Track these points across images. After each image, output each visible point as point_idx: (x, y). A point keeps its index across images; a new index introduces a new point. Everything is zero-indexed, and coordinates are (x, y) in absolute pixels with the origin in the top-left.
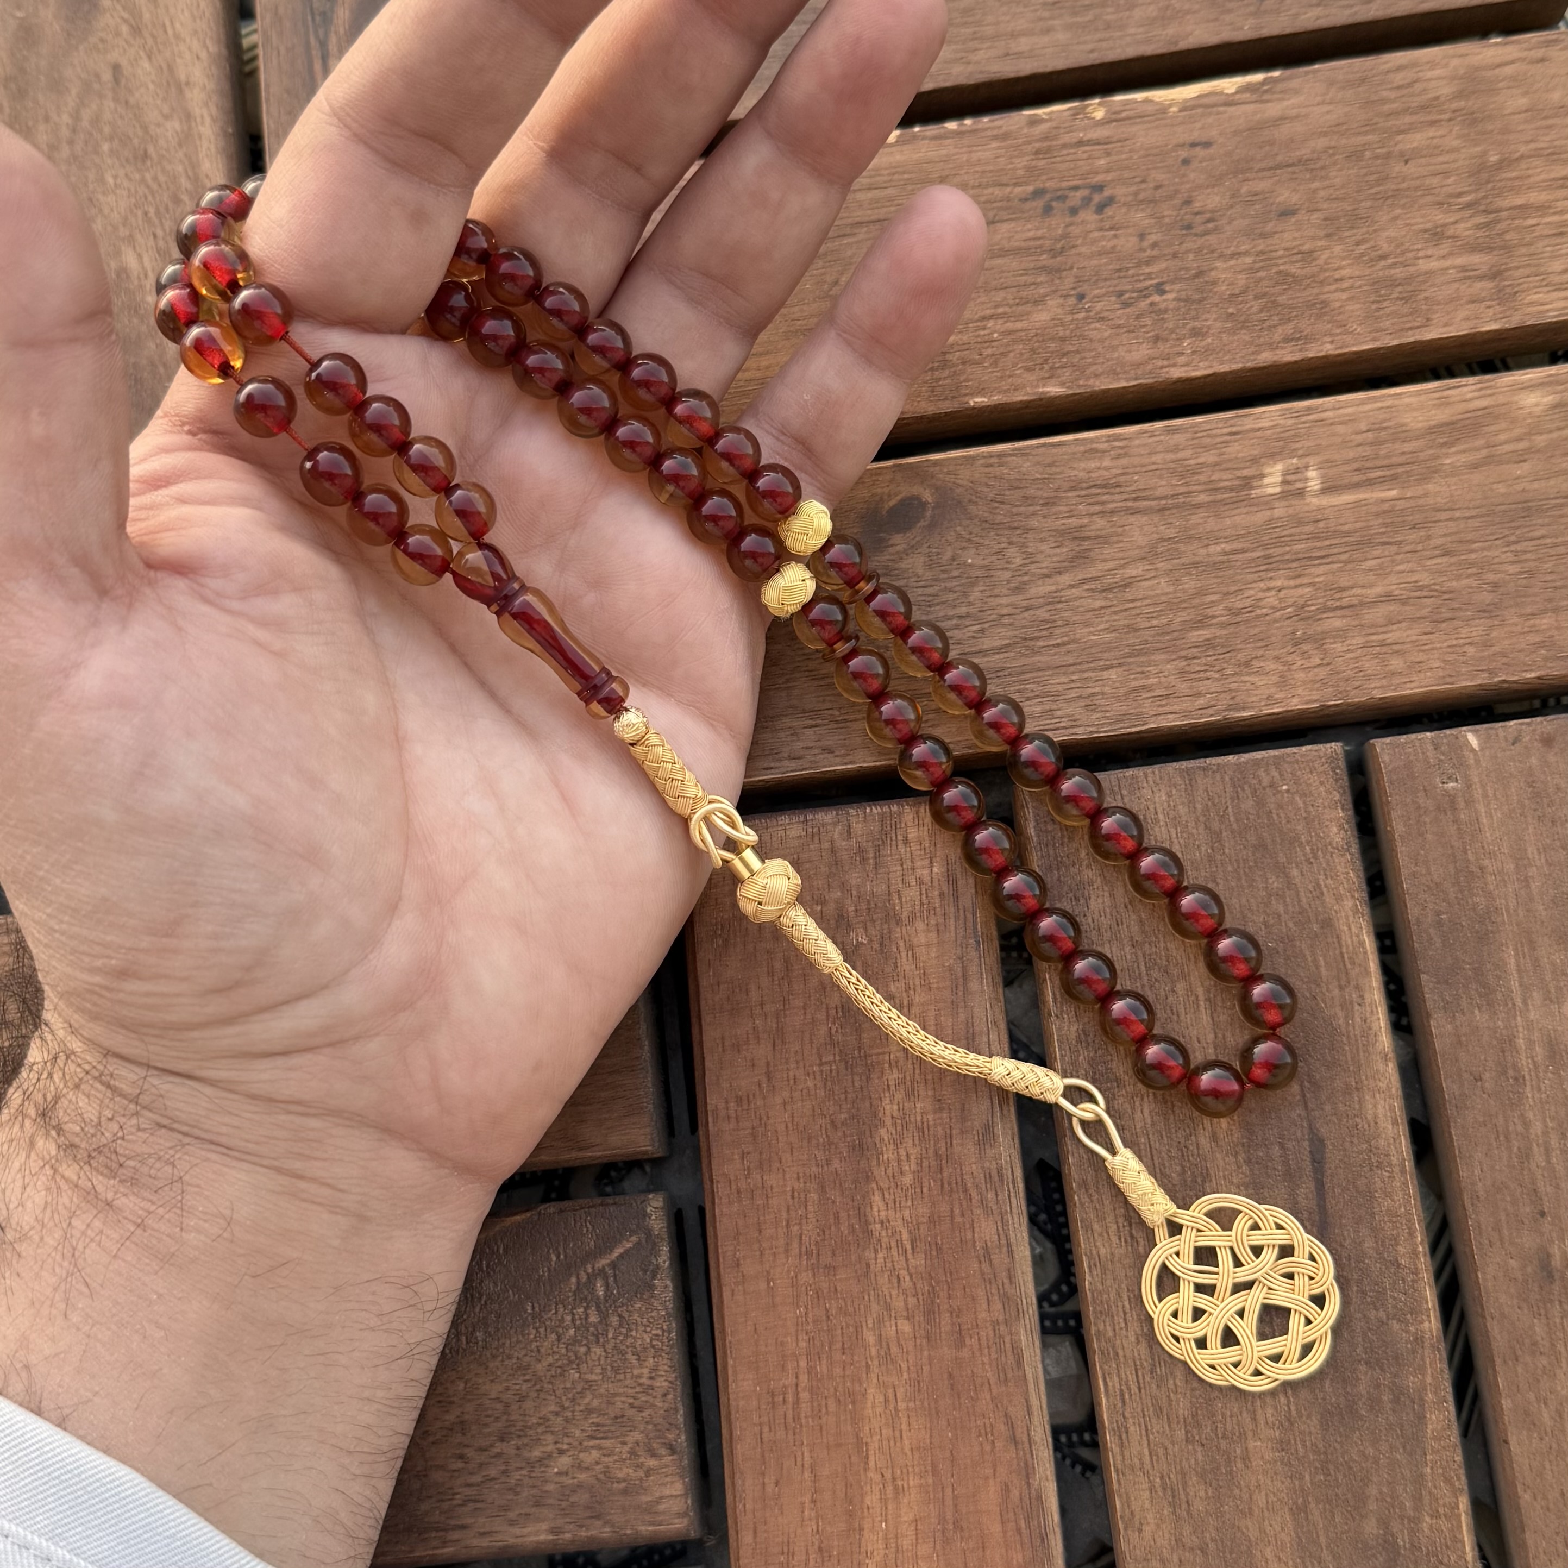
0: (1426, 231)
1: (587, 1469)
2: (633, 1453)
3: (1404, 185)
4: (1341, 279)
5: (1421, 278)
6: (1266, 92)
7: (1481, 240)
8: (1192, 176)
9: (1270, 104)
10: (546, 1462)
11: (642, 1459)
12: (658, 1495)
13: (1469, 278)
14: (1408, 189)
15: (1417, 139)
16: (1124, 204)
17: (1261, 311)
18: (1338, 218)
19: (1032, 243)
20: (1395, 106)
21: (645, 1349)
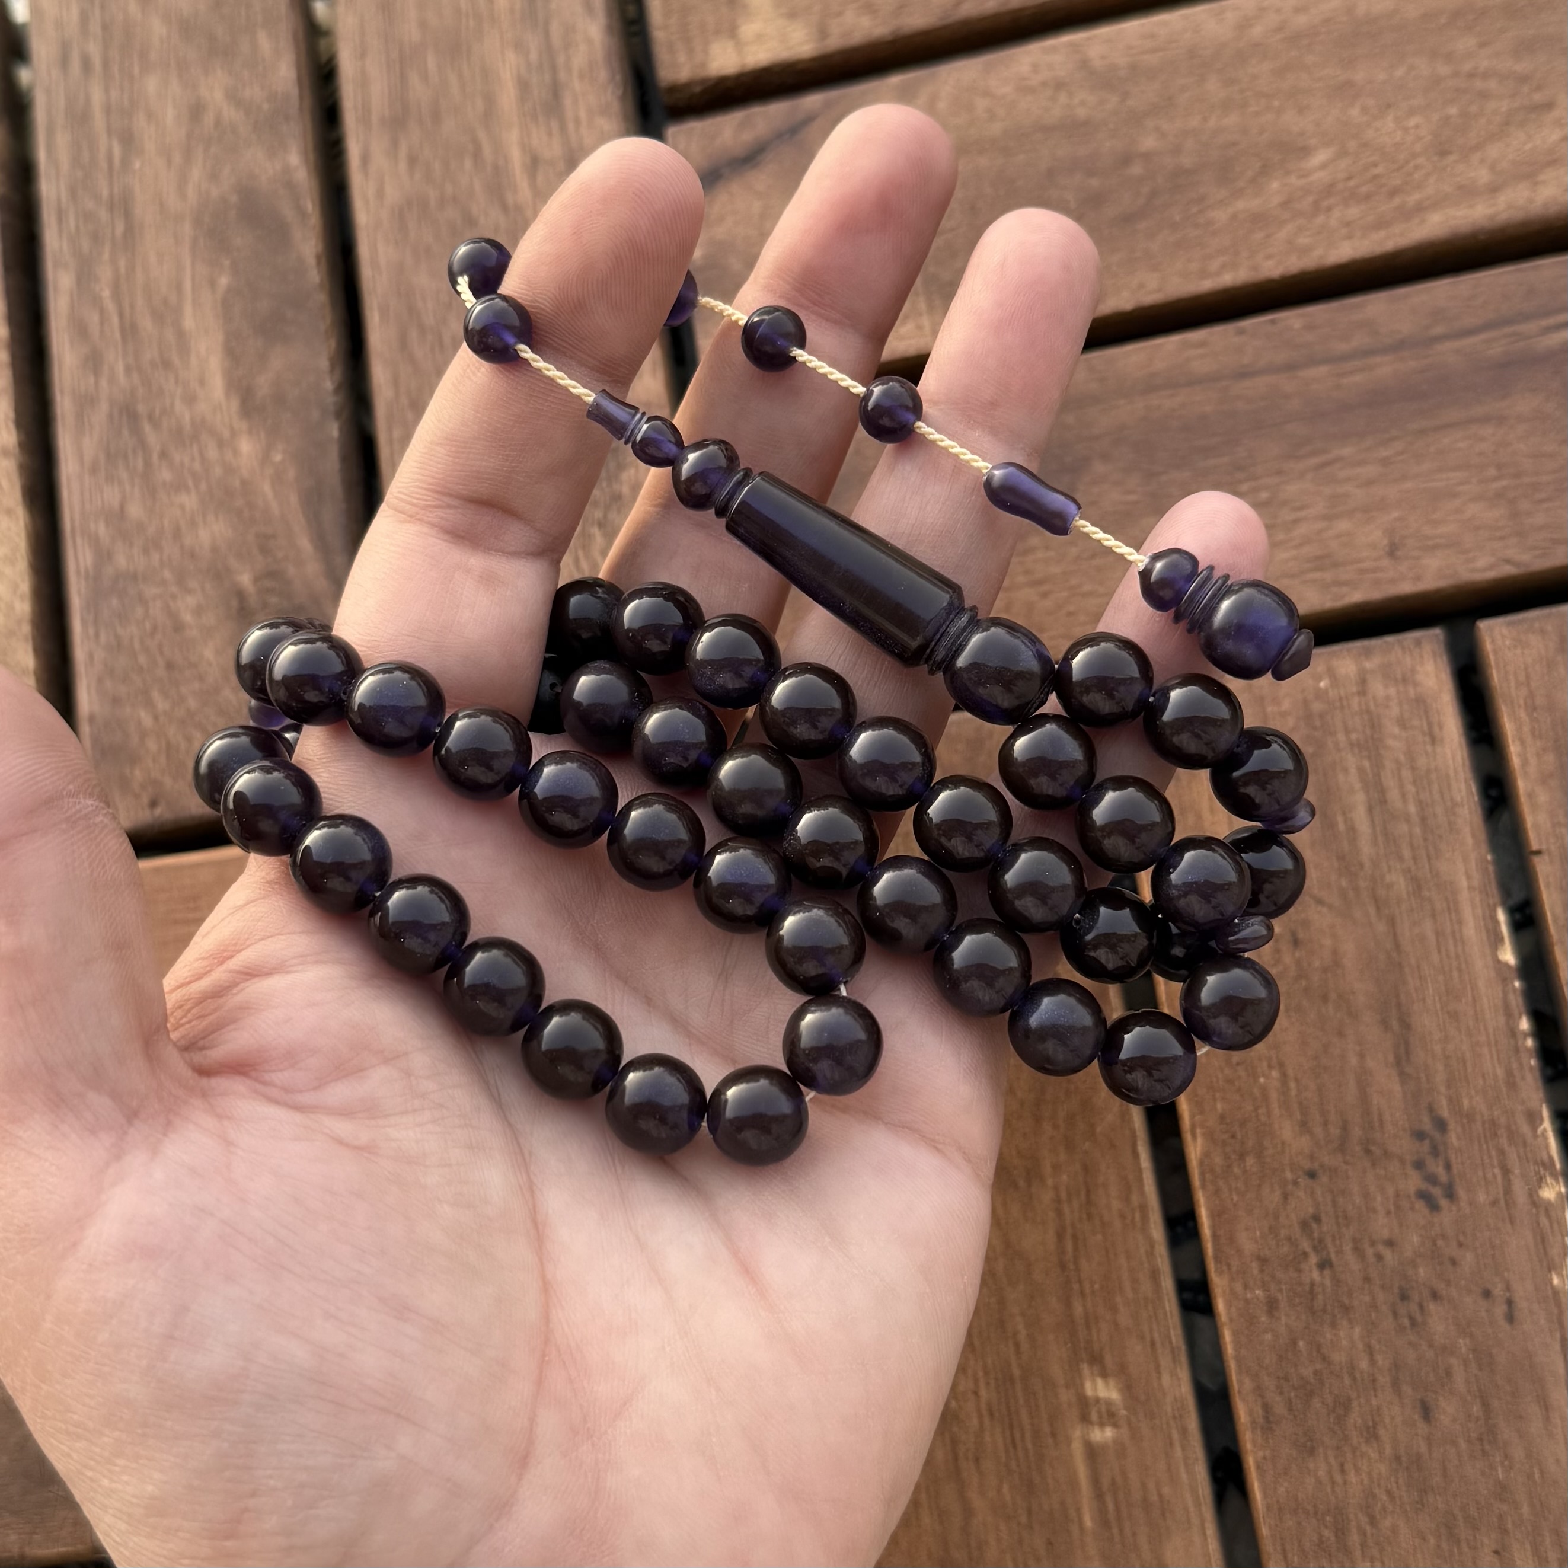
8: (1468, 1301)
16: (1429, 1222)
17: (1300, 1377)
18: (1420, 1468)
19: (1376, 1117)
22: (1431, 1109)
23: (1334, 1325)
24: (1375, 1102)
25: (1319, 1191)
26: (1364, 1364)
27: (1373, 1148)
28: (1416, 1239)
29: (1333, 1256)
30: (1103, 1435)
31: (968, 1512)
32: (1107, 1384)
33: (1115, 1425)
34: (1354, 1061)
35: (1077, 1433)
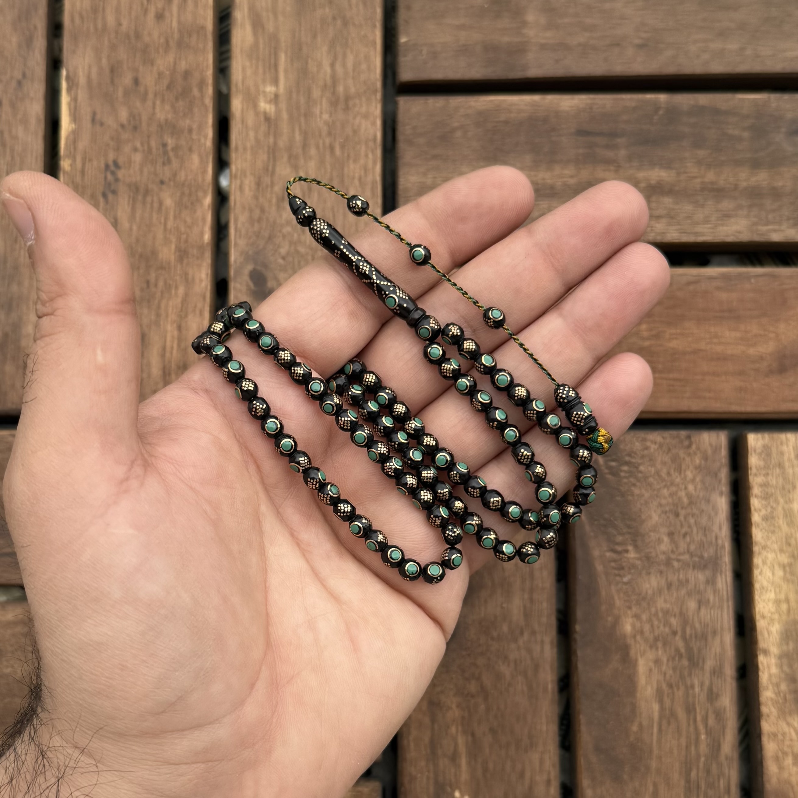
0: (158, 22)
1: (694, 477)
2: (689, 455)
3: (133, 28)
4: (175, 62)
5: (181, 27)
6: (73, 82)
8: (110, 122)
9: (80, 82)
10: (690, 496)
11: (692, 451)
12: (708, 445)
13: (185, 7)
14: (135, 26)
15: (111, 19)
16: (119, 156)
17: (185, 101)
18: (144, 59)
19: (131, 202)
20: (92, 25)
21: (642, 445)
22: (107, 202)
23: (166, 120)
24: (129, 208)
25: (161, 175)
26: (158, 103)
27: (135, 190)
28: (125, 150)
29: (161, 148)
30: (270, 89)
31: (332, 65)
32: (265, 109)
33: (264, 92)
34: (135, 228)
35: (281, 91)
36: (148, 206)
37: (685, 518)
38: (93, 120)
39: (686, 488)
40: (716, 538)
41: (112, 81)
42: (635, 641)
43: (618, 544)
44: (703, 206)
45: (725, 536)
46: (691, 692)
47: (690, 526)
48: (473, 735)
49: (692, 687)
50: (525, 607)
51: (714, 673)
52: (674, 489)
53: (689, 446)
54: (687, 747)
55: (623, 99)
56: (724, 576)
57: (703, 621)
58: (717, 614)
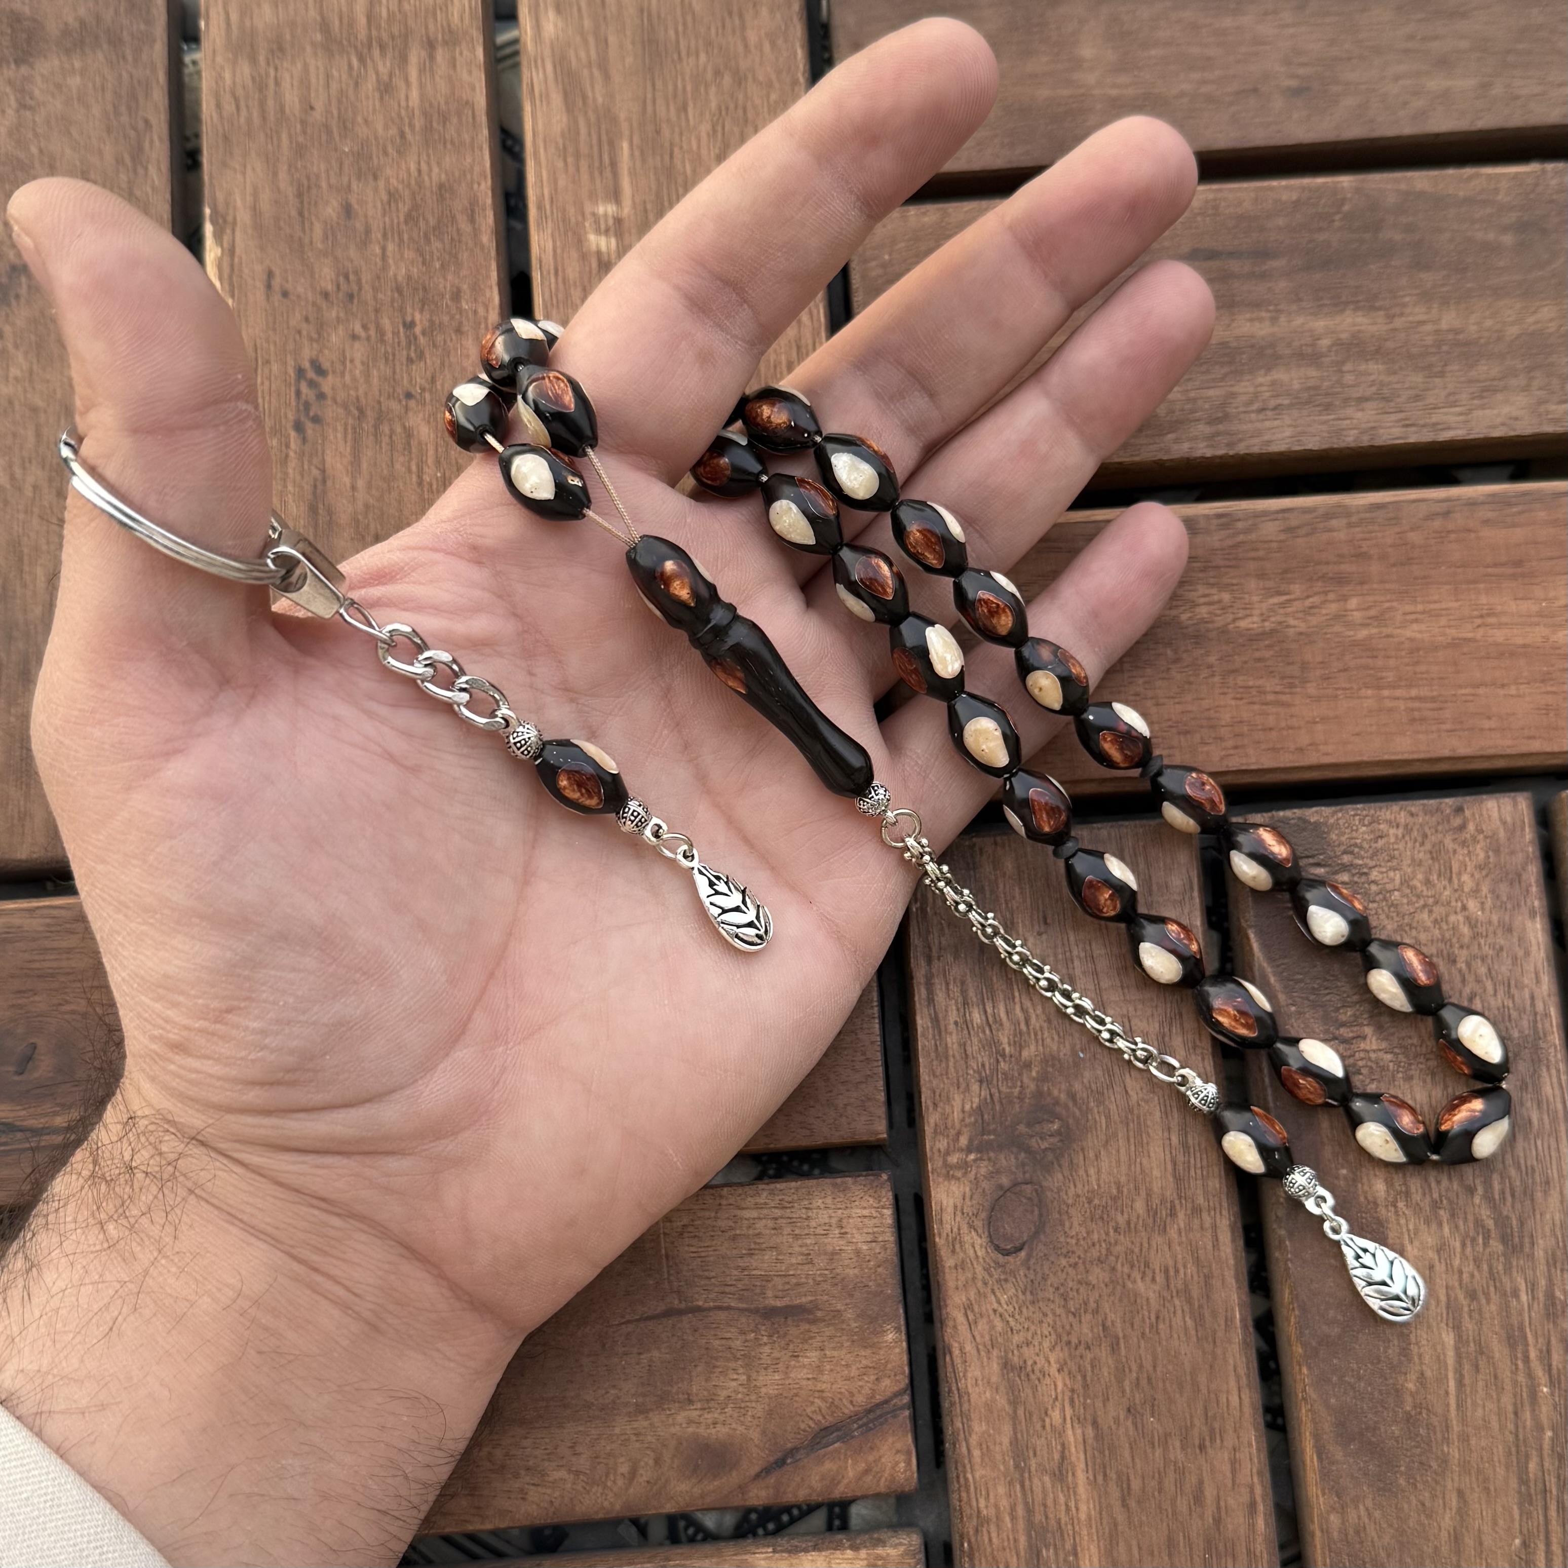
0: (381, 98)
1: (1478, 884)
2: (1464, 844)
3: (335, 112)
4: (419, 171)
5: (427, 105)
6: (225, 221)
7: (397, 54)
8: (300, 290)
9: (238, 219)
10: (1473, 922)
11: (1468, 836)
12: (1498, 823)
13: (431, 68)
14: (339, 109)
15: (292, 99)
16: (321, 351)
17: (442, 241)
18: (360, 169)
19: (350, 436)
20: (255, 113)
21: (1372, 832)
22: (304, 440)
23: (409, 278)
24: (348, 449)
25: (405, 381)
26: (391, 247)
27: (356, 413)
28: (334, 339)
29: (401, 329)
30: (606, 209)
32: (598, 245)
33: (594, 214)
34: (360, 483)
35: (627, 210)
36: (385, 440)
37: (1469, 965)
38: (269, 287)
39: (1464, 908)
40: (1532, 998)
41: (301, 214)
42: (1396, 1212)
43: (1343, 1024)
44: (1442, 374)
45: (1549, 995)
46: (1514, 1302)
47: (1478, 981)
48: (1095, 1423)
49: (1516, 1294)
50: (1174, 1163)
51: (1555, 1263)
52: (1439, 911)
53: (1462, 827)
54: (1516, 1413)
55: (1272, 189)
56: (1554, 1072)
57: (1522, 1161)
58: (1549, 1148)
